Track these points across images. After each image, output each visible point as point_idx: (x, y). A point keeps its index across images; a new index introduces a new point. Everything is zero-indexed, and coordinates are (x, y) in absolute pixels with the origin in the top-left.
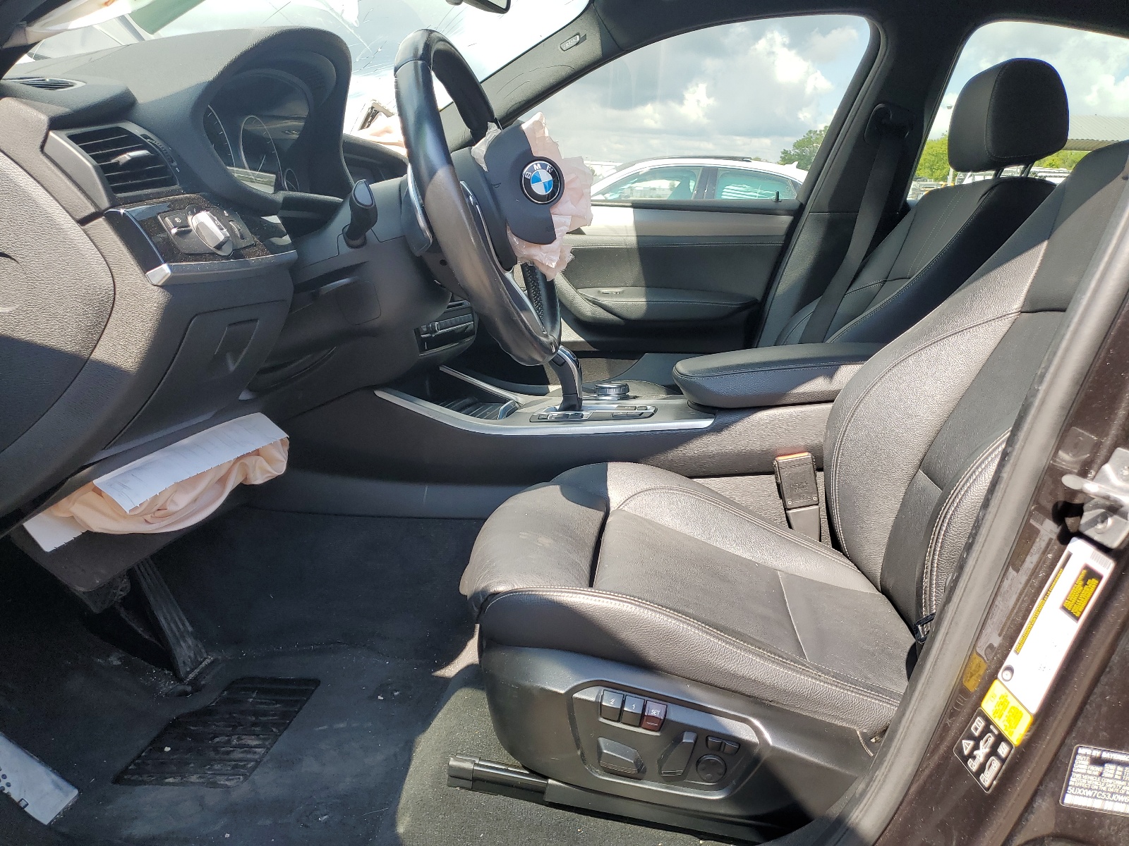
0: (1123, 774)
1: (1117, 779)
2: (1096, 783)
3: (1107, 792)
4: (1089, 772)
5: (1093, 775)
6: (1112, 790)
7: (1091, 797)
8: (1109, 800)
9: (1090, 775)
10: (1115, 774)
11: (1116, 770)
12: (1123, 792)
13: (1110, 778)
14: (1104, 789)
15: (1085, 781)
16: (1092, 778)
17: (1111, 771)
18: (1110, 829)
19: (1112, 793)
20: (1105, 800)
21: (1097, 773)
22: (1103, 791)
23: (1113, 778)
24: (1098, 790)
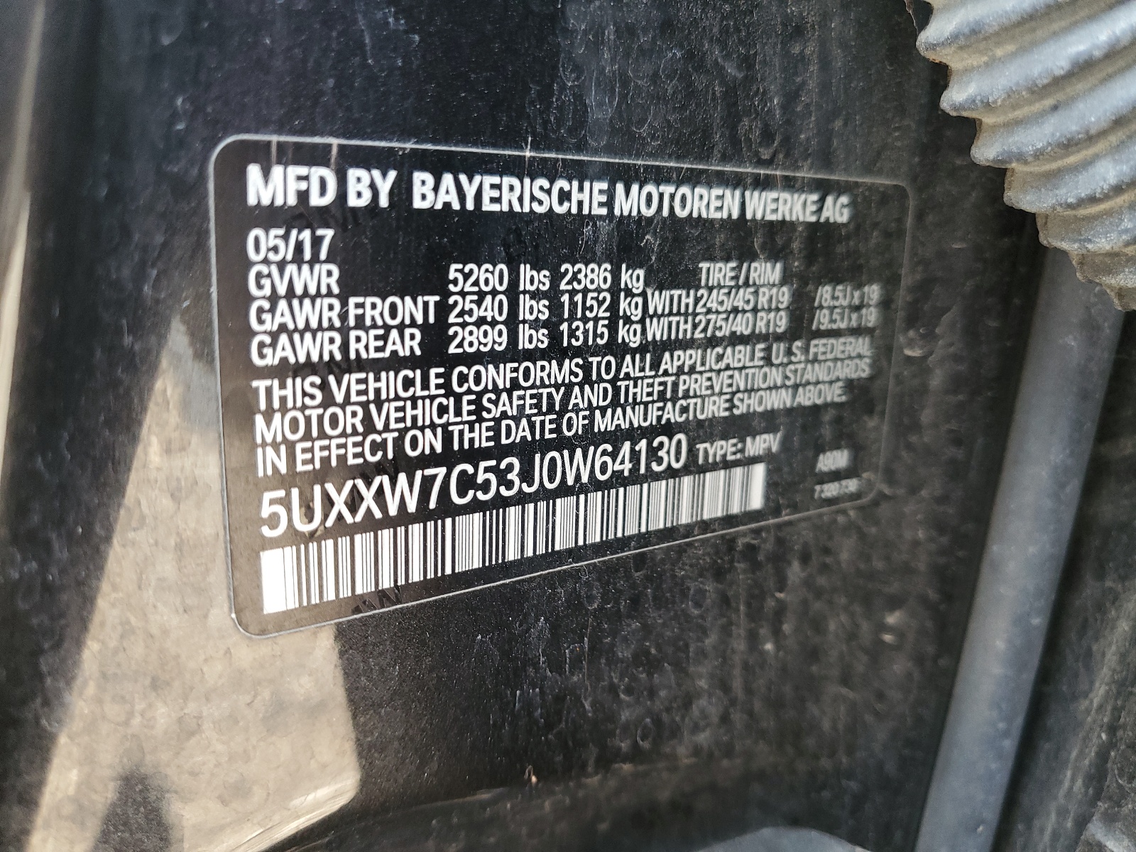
0: (555, 307)
1: (532, 355)
2: (426, 412)
3: (499, 452)
4: (364, 345)
5: (395, 362)
6: (522, 432)
7: (423, 514)
8: (521, 499)
9: (377, 367)
10: (512, 322)
11: (513, 292)
12: (579, 423)
13: (494, 358)
14: (481, 437)
15: (351, 419)
16: (390, 383)
17: (489, 309)
18: (556, 666)
19: (526, 451)
20: (501, 503)
21: (411, 344)
22: (474, 455)
23: (513, 353)
24: (448, 458)
